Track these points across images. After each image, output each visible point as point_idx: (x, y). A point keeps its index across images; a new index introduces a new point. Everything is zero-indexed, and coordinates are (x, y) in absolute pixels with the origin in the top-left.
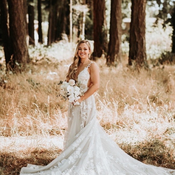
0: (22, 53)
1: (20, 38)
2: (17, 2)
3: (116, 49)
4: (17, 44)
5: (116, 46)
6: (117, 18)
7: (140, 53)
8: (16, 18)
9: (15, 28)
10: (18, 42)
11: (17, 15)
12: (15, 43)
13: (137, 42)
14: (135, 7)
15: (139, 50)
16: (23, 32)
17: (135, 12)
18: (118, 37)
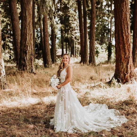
0: (49, 61)
1: (48, 56)
2: (47, 43)
3: (86, 59)
4: (47, 58)
5: (86, 58)
6: (87, 48)
7: (93, 61)
8: (47, 49)
9: (46, 52)
10: (47, 57)
11: (47, 48)
12: (46, 58)
13: (92, 57)
14: (91, 44)
15: (92, 60)
16: (49, 54)
17: (91, 46)
18: (87, 55)
